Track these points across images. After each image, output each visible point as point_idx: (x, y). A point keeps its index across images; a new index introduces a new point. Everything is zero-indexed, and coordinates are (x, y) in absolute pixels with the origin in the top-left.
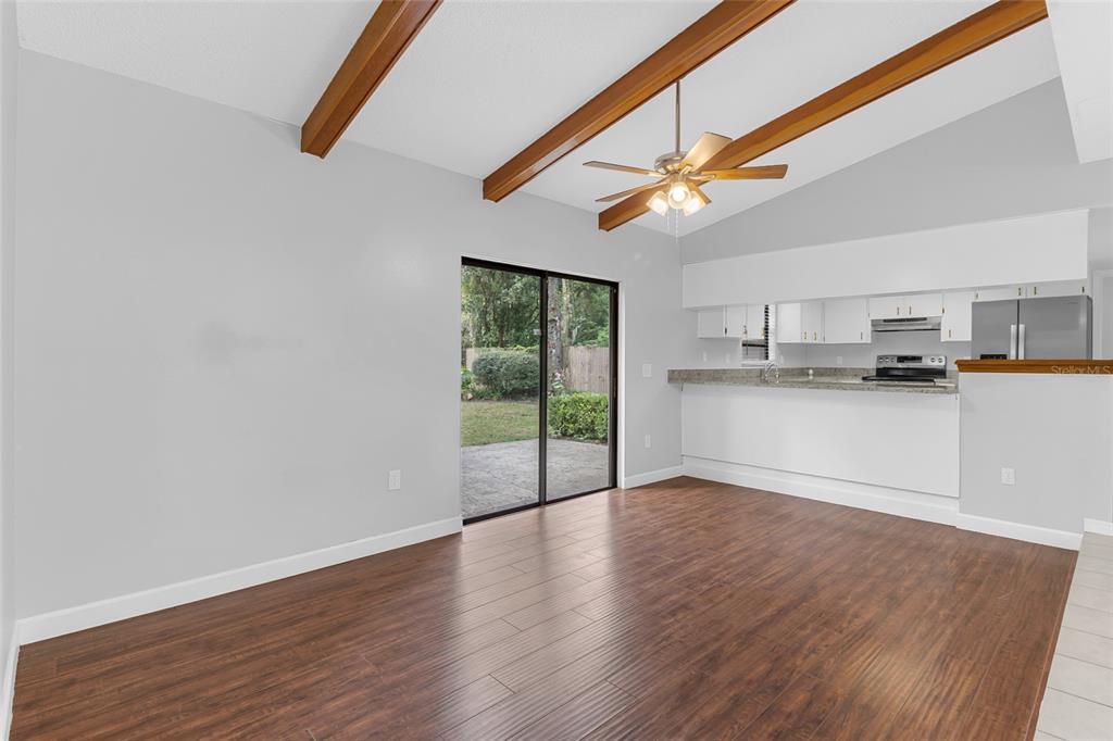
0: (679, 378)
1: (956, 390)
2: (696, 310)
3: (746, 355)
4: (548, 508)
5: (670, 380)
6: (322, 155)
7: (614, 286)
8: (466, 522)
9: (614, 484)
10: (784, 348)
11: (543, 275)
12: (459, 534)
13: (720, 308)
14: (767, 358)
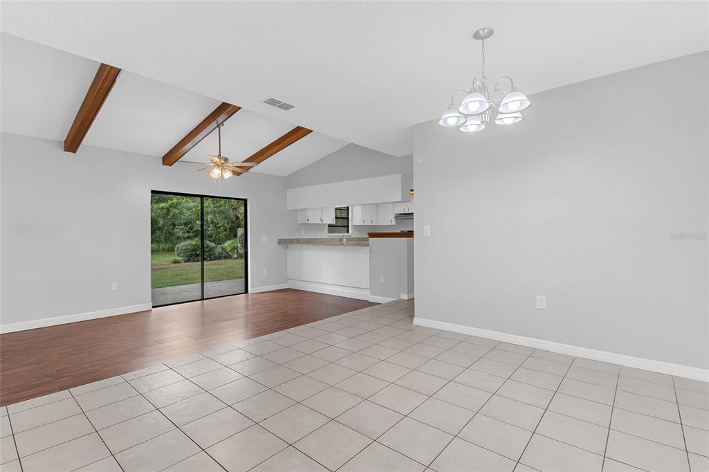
0: (284, 243)
1: (368, 245)
2: (297, 211)
3: (330, 231)
4: (205, 301)
5: (279, 243)
6: (75, 152)
7: (245, 200)
8: (153, 307)
9: (246, 291)
10: (357, 227)
11: (202, 197)
12: (151, 310)
13: (305, 210)
14: (348, 232)
